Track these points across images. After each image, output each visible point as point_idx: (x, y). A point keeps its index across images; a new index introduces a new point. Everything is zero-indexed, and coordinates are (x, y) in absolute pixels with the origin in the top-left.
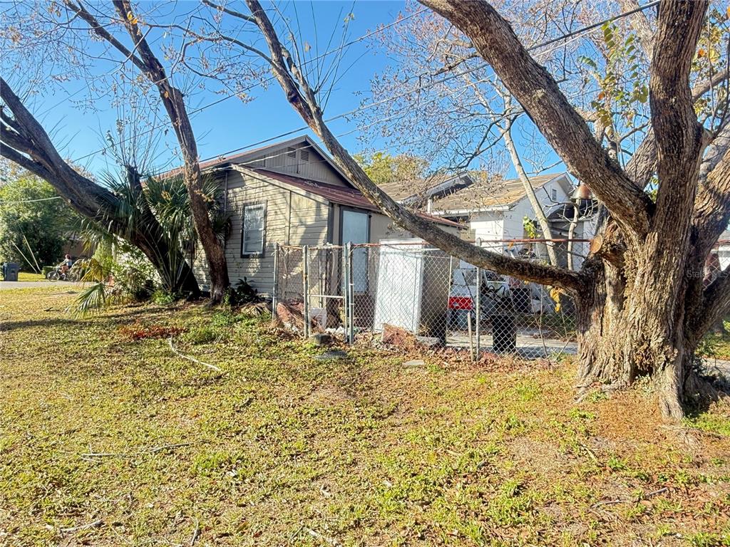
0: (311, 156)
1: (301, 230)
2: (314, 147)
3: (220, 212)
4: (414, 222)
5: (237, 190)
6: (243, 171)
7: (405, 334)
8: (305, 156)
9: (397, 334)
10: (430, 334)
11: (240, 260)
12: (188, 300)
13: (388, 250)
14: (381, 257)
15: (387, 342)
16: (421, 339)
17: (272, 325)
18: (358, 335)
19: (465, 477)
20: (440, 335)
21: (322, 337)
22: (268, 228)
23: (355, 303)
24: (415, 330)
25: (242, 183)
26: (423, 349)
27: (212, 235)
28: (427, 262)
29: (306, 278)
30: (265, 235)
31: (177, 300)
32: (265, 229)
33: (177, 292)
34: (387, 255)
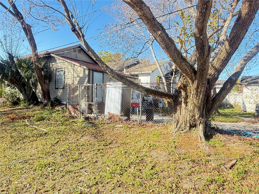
0: (82, 52)
1: (78, 79)
2: (83, 48)
3: (47, 72)
4: (118, 76)
5: (53, 63)
6: (55, 56)
7: (116, 116)
8: (79, 52)
9: (113, 116)
10: (124, 115)
11: (55, 90)
12: (34, 105)
13: (109, 86)
14: (107, 88)
15: (110, 118)
16: (121, 117)
17: (67, 113)
18: (99, 117)
19: (135, 164)
20: (128, 116)
21: (86, 118)
23: (98, 105)
24: (119, 114)
25: (55, 61)
26: (122, 121)
27: (43, 80)
28: (123, 90)
29: (80, 96)
30: (64, 81)
31: (30, 105)
32: (64, 78)
33: (30, 102)
34: (109, 88)
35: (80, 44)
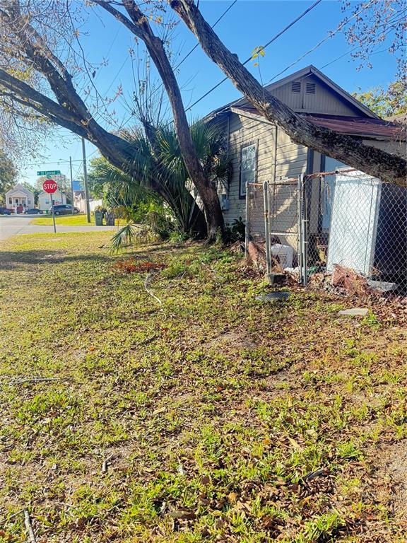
0: (317, 88)
1: (286, 168)
3: (224, 157)
5: (237, 133)
7: (355, 277)
8: (311, 90)
9: (348, 276)
10: (382, 277)
11: (239, 201)
12: (194, 240)
13: (344, 178)
14: (336, 187)
15: (340, 283)
16: (372, 283)
17: (243, 263)
18: (312, 276)
21: (276, 277)
22: (259, 168)
23: (308, 240)
24: (367, 273)
25: (239, 125)
26: (375, 296)
27: (204, 179)
28: (386, 190)
29: (267, 215)
30: (257, 176)
31: (187, 238)
32: (256, 170)
33: (188, 232)
34: (342, 185)
35: (311, 67)
